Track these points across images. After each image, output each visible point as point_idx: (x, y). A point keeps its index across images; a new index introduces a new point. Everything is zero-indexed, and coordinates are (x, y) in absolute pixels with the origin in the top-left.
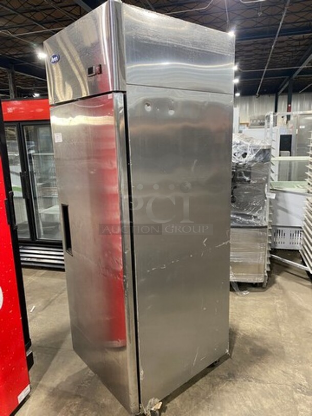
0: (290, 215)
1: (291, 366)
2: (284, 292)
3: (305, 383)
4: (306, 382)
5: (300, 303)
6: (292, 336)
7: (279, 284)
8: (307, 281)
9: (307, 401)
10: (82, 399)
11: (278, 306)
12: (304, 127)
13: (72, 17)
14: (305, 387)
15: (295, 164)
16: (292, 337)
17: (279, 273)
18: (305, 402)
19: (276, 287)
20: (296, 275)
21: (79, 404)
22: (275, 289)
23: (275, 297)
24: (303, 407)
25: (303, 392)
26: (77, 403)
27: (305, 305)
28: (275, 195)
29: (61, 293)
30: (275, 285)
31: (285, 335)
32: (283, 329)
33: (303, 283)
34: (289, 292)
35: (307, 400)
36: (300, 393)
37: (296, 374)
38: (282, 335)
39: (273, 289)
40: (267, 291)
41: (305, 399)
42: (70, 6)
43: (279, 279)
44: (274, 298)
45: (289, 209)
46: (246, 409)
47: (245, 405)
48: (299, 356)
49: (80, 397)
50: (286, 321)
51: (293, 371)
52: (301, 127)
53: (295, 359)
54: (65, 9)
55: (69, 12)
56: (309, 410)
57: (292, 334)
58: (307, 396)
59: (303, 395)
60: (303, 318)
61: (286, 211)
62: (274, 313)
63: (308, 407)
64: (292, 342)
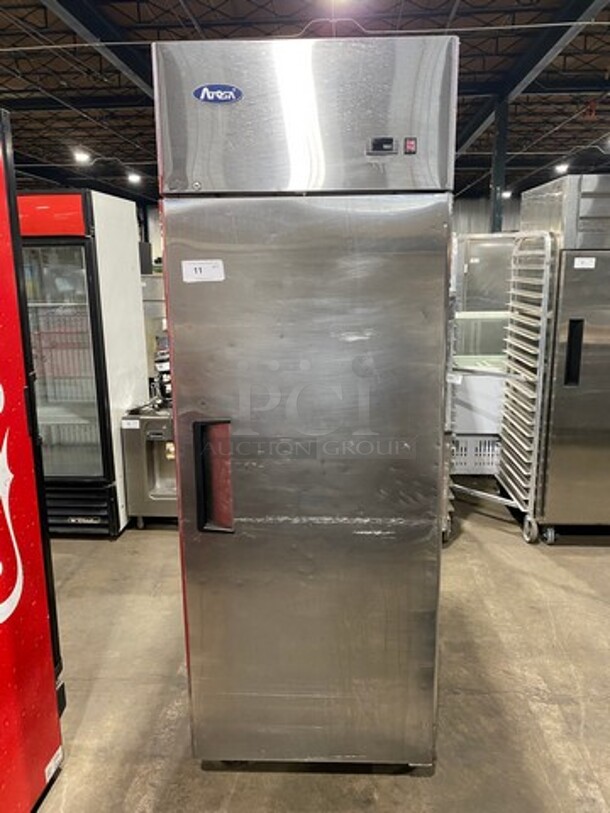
0: (474, 414)
1: (517, 663)
2: (480, 545)
3: (543, 686)
4: (544, 684)
5: (509, 563)
6: (508, 615)
7: (468, 533)
8: (513, 526)
9: (552, 713)
10: (167, 759)
11: (476, 569)
12: (477, 261)
13: (27, 29)
14: (544, 691)
15: (476, 324)
16: (508, 618)
17: (465, 516)
18: (548, 714)
19: (465, 538)
20: (494, 517)
21: (162, 769)
22: (465, 543)
23: (468, 555)
24: (549, 723)
25: (542, 700)
26: (158, 767)
27: (517, 564)
28: (461, 377)
29: (68, 579)
30: (463, 536)
31: (496, 614)
32: (492, 607)
33: (506, 529)
34: (488, 546)
35: (552, 710)
36: (538, 701)
37: (526, 673)
38: (492, 615)
39: (461, 542)
40: (451, 547)
41: (548, 711)
42: (25, 7)
43: (467, 525)
44: (465, 558)
45: (473, 404)
46: (459, 738)
47: (458, 732)
48: (524, 646)
49: (163, 757)
50: (492, 593)
51: (521, 670)
52: (472, 261)
53: (519, 650)
54: (13, 11)
55: (22, 19)
56: (558, 727)
57: (506, 613)
58: (550, 706)
59: (545, 705)
60: (519, 585)
61: (468, 406)
62: (471, 582)
63: (555, 721)
64: (509, 624)
